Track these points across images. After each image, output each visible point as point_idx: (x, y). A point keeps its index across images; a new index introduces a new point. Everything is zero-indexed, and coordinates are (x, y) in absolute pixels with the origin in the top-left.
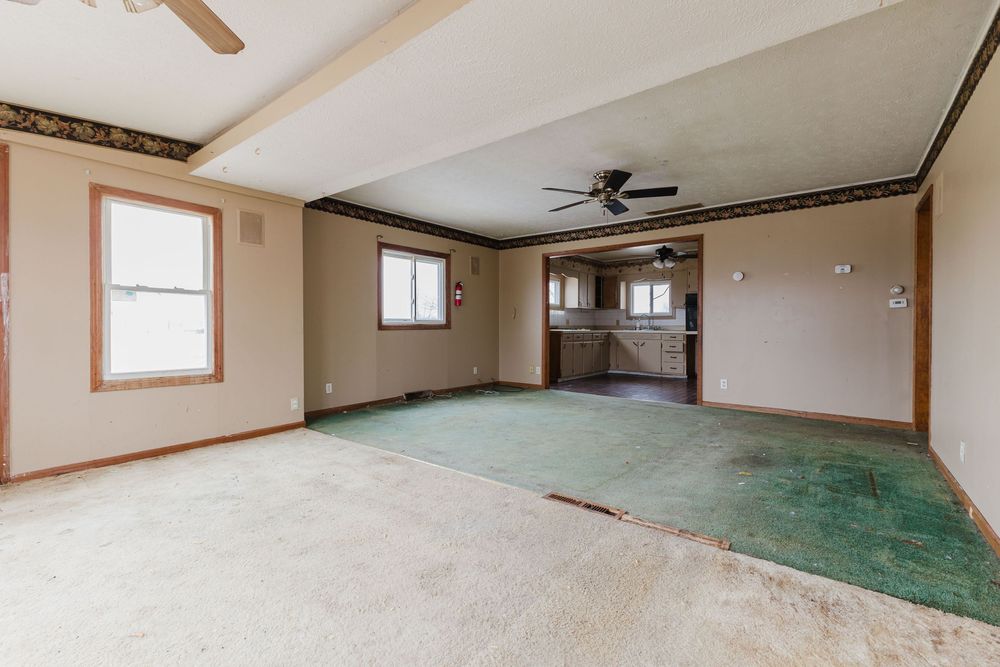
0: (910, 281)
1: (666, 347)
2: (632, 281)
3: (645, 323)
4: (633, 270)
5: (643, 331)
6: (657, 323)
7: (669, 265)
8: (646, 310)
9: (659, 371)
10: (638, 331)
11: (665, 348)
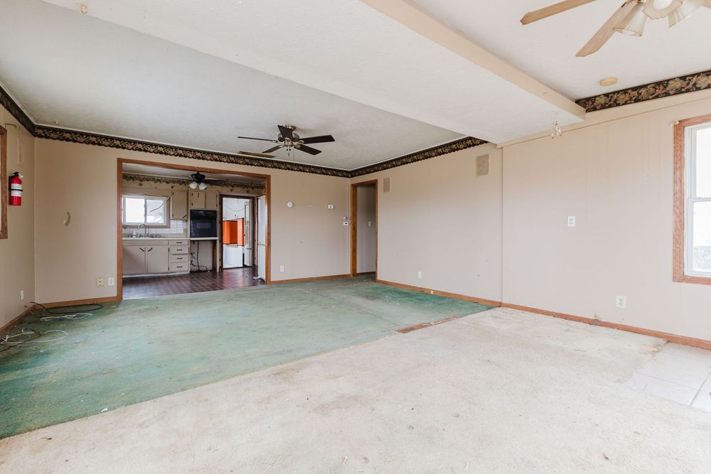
0: (349, 215)
1: (174, 251)
2: (126, 193)
3: (142, 231)
4: (135, 184)
5: (141, 238)
6: (153, 231)
7: (202, 187)
8: (141, 220)
9: (167, 271)
10: (134, 238)
11: (172, 252)
